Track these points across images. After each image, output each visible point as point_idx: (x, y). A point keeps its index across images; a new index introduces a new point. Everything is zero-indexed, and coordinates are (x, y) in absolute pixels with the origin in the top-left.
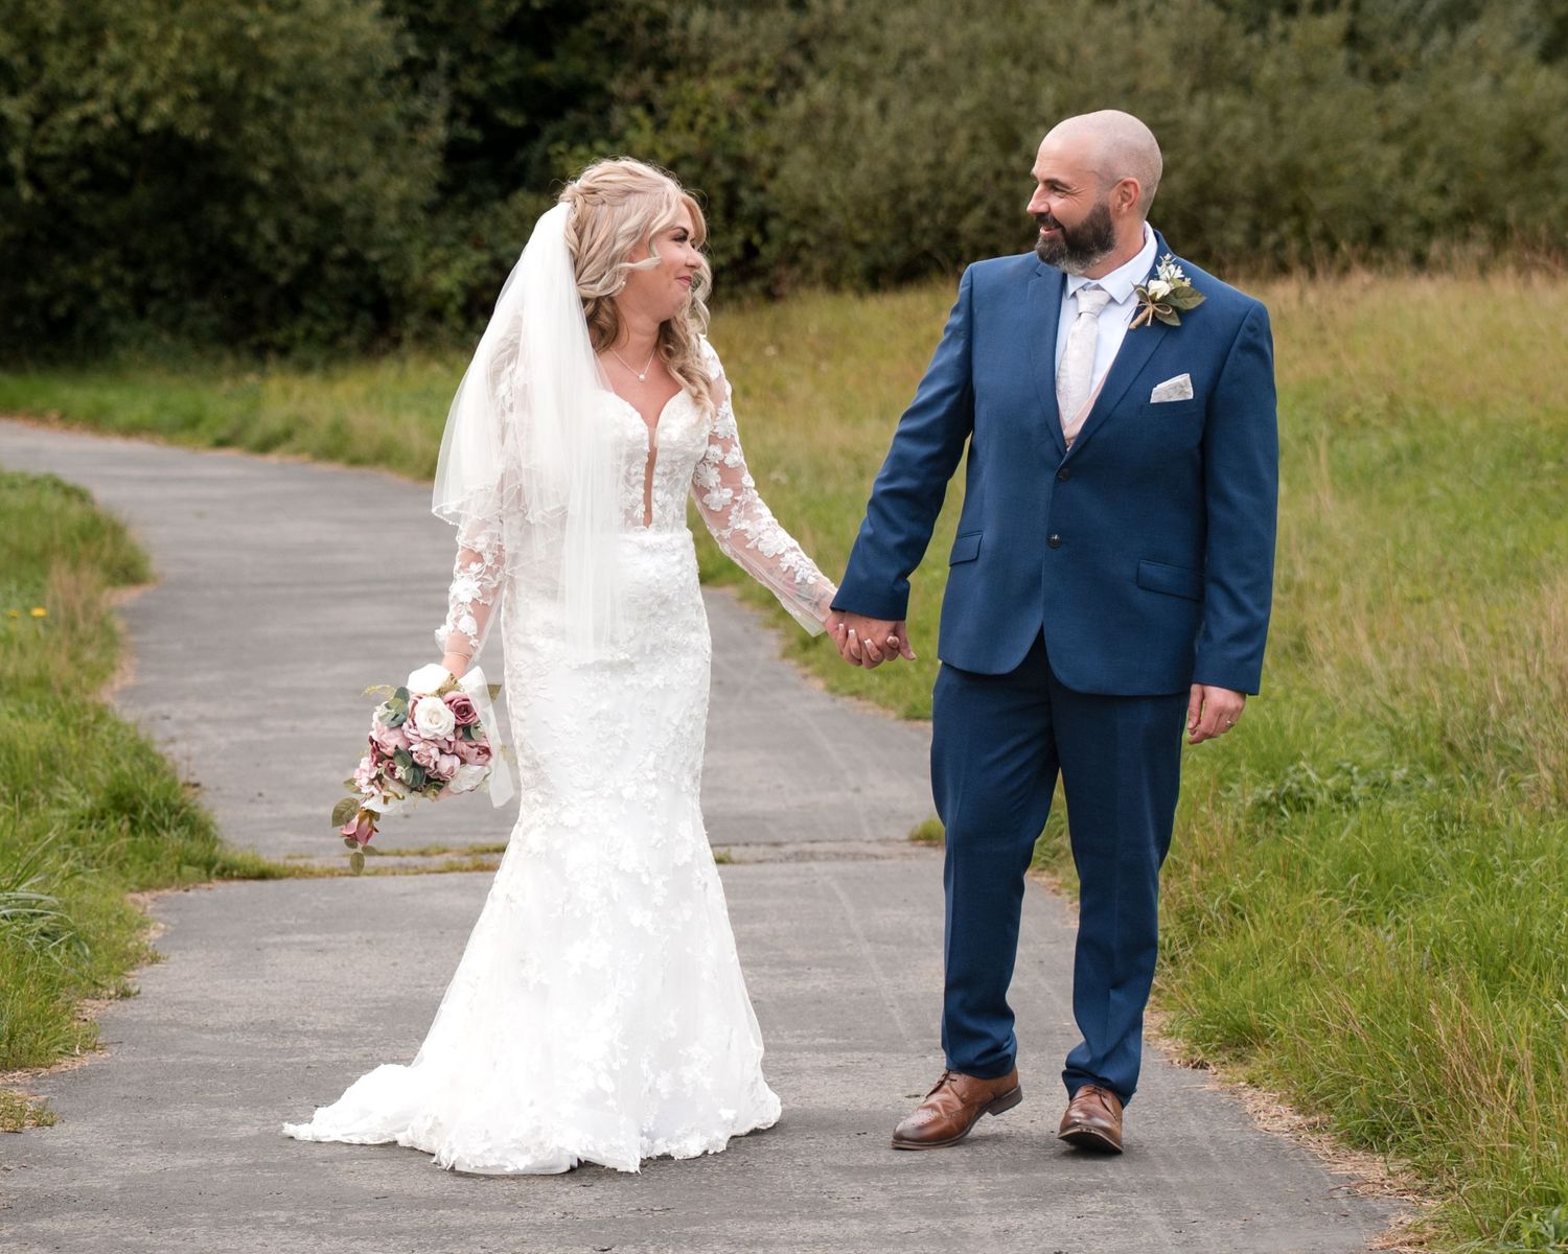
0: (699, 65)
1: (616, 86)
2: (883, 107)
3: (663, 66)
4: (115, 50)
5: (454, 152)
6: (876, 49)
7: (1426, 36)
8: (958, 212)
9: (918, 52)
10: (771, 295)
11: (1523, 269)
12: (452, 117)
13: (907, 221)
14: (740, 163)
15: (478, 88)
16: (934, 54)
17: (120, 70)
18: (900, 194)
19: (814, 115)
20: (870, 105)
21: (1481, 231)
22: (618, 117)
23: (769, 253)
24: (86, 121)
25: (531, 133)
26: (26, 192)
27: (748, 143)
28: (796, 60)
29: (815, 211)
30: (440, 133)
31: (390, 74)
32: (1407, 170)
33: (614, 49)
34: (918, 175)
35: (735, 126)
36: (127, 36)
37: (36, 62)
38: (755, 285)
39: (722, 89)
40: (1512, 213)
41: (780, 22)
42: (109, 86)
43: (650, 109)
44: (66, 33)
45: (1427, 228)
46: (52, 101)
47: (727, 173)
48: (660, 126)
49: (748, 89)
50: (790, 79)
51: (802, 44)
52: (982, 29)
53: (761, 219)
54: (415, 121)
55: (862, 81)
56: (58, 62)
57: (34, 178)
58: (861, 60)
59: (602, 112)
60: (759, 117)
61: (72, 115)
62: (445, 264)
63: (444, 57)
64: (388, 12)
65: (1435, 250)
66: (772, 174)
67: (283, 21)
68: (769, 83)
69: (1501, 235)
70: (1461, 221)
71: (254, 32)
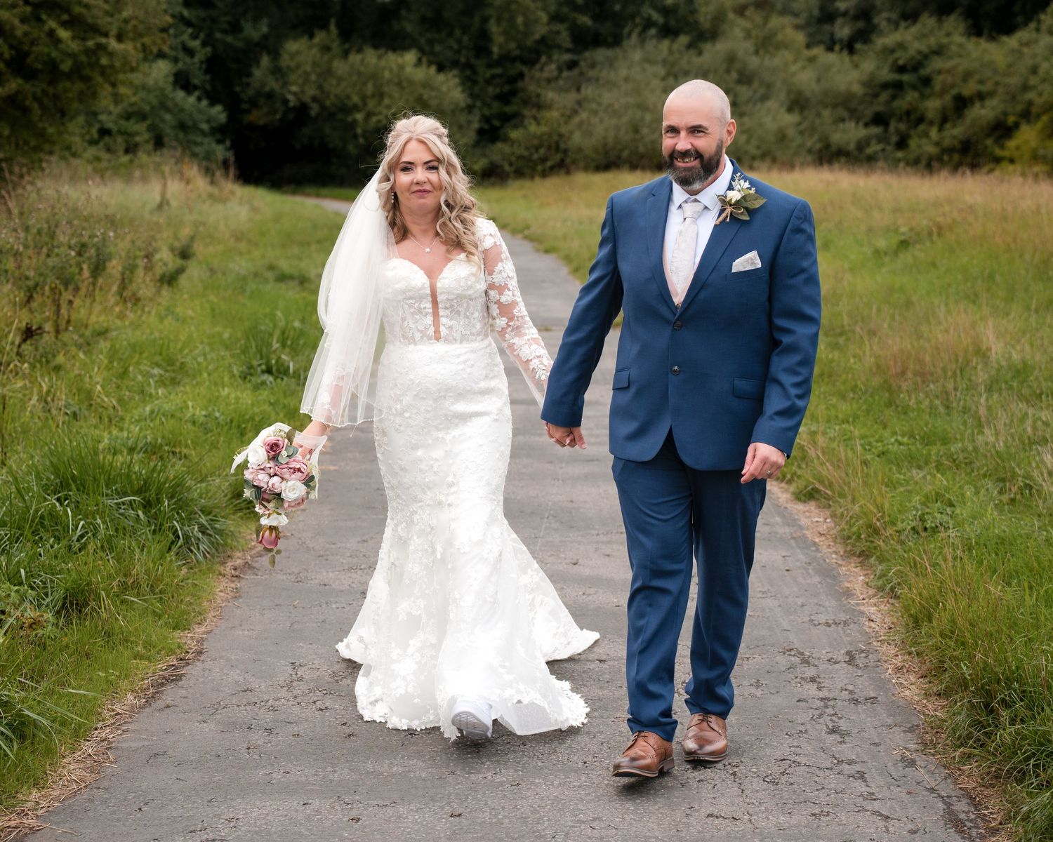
0: (549, 107)
1: (526, 112)
2: (601, 121)
3: (539, 107)
4: (386, 101)
5: (481, 132)
6: (599, 104)
7: (755, 104)
8: (621, 151)
9: (610, 105)
10: (568, 172)
11: (780, 170)
12: (480, 121)
13: (606, 153)
14: (561, 136)
15: (487, 112)
16: (616, 106)
17: (389, 107)
18: (605, 145)
19: (581, 123)
20: (597, 120)
21: (768, 160)
22: (526, 122)
23: (568, 161)
24: (379, 121)
25: (502, 127)
26: (361, 140)
27: (563, 130)
28: (576, 107)
29: (580, 150)
30: (476, 126)
31: (462, 110)
32: (748, 141)
33: (526, 103)
34: (610, 140)
35: (559, 124)
36: (390, 97)
37: (365, 104)
38: (563, 171)
39: (555, 114)
40: (778, 154)
41: (573, 96)
42: (385, 111)
43: (535, 118)
44: (373, 96)
45: (754, 158)
46: (369, 115)
47: (555, 138)
48: (538, 124)
49: (563, 115)
50: (575, 112)
51: (579, 103)
52: (631, 100)
53: (565, 152)
54: (469, 122)
55: (595, 113)
56: (371, 104)
57: (364, 136)
58: (594, 106)
59: (522, 122)
60: (566, 123)
61: (374, 119)
62: (476, 163)
63: (478, 104)
64: (463, 91)
65: (756, 164)
66: (569, 138)
67: (433, 94)
68: (568, 113)
69: (774, 160)
70: (763, 156)
71: (425, 97)
